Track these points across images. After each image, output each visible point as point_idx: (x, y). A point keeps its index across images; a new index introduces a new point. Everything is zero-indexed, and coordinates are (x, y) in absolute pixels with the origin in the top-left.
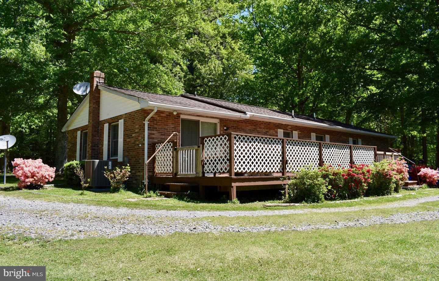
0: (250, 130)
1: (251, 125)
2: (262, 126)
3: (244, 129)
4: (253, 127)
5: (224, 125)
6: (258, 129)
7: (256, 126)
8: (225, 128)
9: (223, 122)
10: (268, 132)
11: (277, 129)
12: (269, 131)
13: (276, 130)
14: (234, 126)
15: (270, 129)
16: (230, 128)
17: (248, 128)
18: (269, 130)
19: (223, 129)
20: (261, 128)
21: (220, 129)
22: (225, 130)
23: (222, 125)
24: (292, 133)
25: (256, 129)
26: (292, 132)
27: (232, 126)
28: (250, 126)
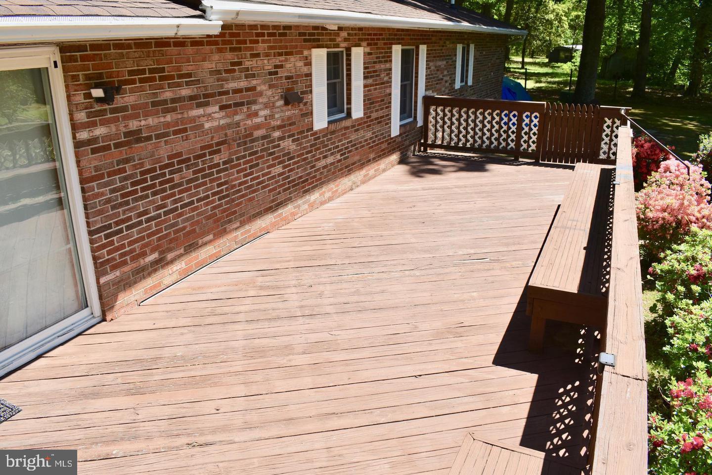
0: (218, 72)
1: (220, 51)
2: (261, 47)
3: (189, 75)
4: (230, 56)
5: (87, 77)
6: (248, 63)
7: (239, 49)
8: (98, 93)
9: (83, 58)
10: (281, 66)
11: (310, 49)
12: (286, 60)
13: (306, 53)
14: (143, 72)
15: (287, 54)
16: (127, 82)
17: (208, 65)
18: (282, 58)
19: (88, 96)
20: (258, 55)
21: (69, 97)
22: (99, 100)
23: (75, 78)
24: (349, 55)
25: (240, 63)
26: (348, 50)
27: (131, 73)
28: (216, 57)
